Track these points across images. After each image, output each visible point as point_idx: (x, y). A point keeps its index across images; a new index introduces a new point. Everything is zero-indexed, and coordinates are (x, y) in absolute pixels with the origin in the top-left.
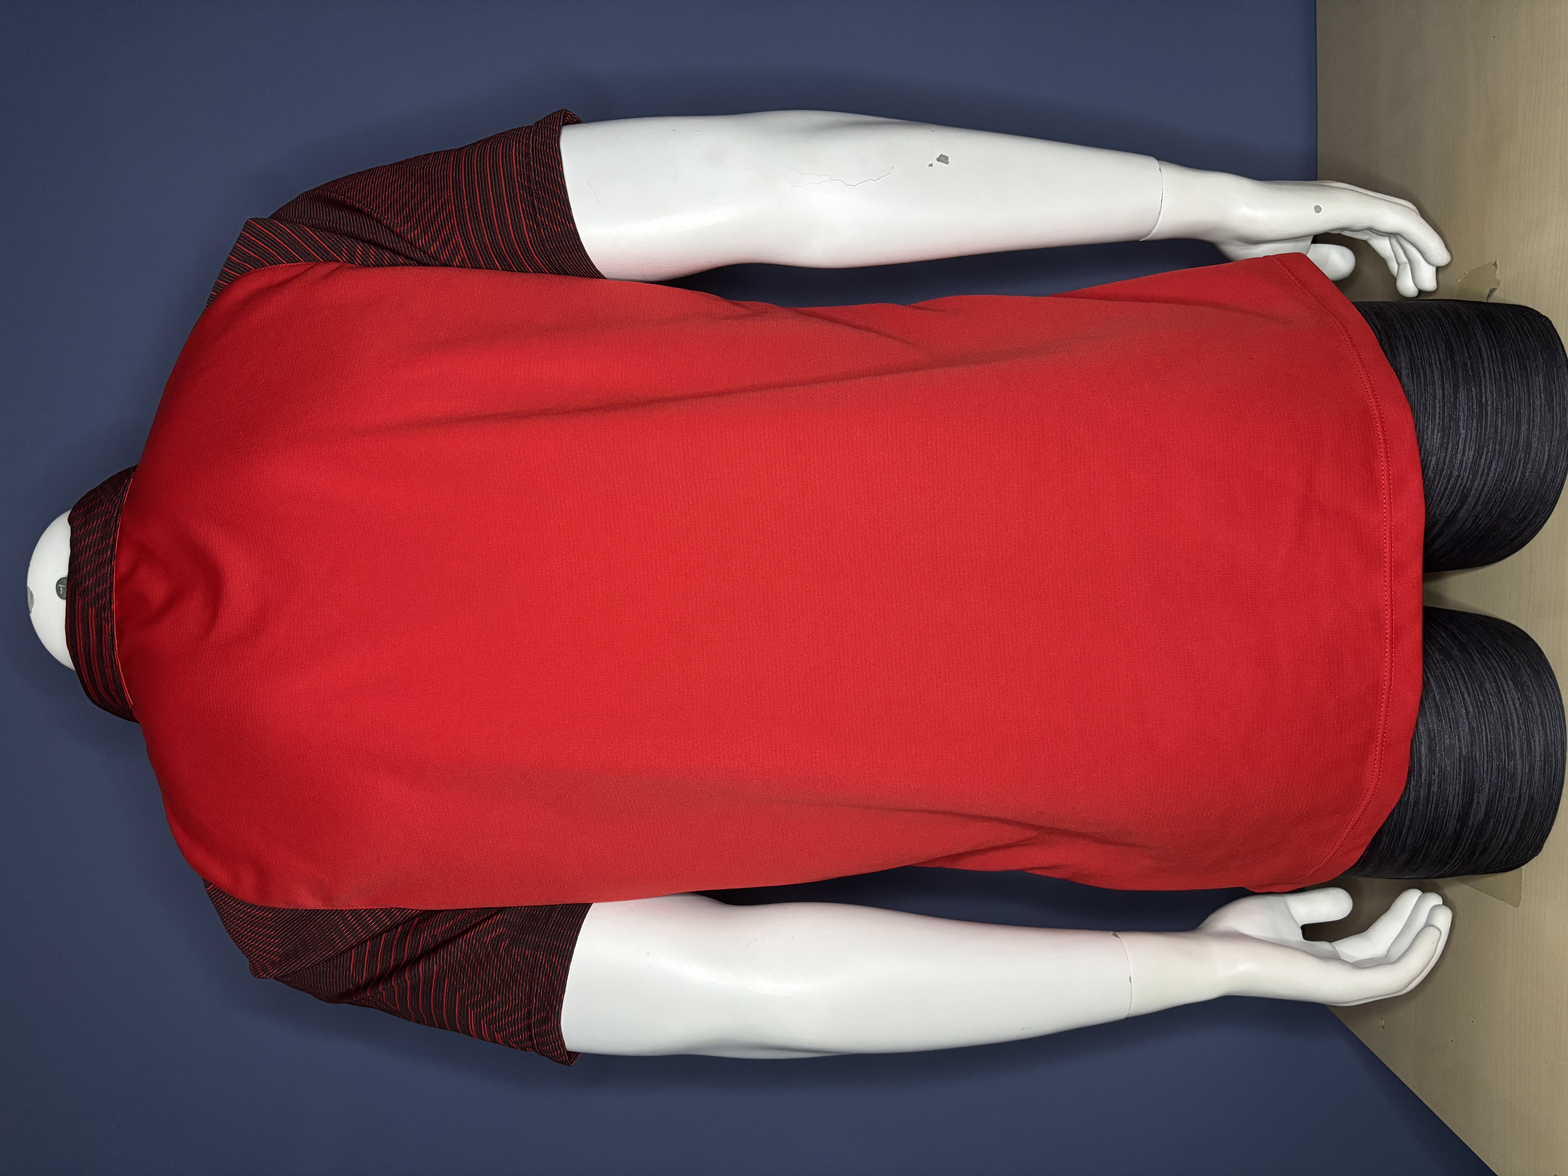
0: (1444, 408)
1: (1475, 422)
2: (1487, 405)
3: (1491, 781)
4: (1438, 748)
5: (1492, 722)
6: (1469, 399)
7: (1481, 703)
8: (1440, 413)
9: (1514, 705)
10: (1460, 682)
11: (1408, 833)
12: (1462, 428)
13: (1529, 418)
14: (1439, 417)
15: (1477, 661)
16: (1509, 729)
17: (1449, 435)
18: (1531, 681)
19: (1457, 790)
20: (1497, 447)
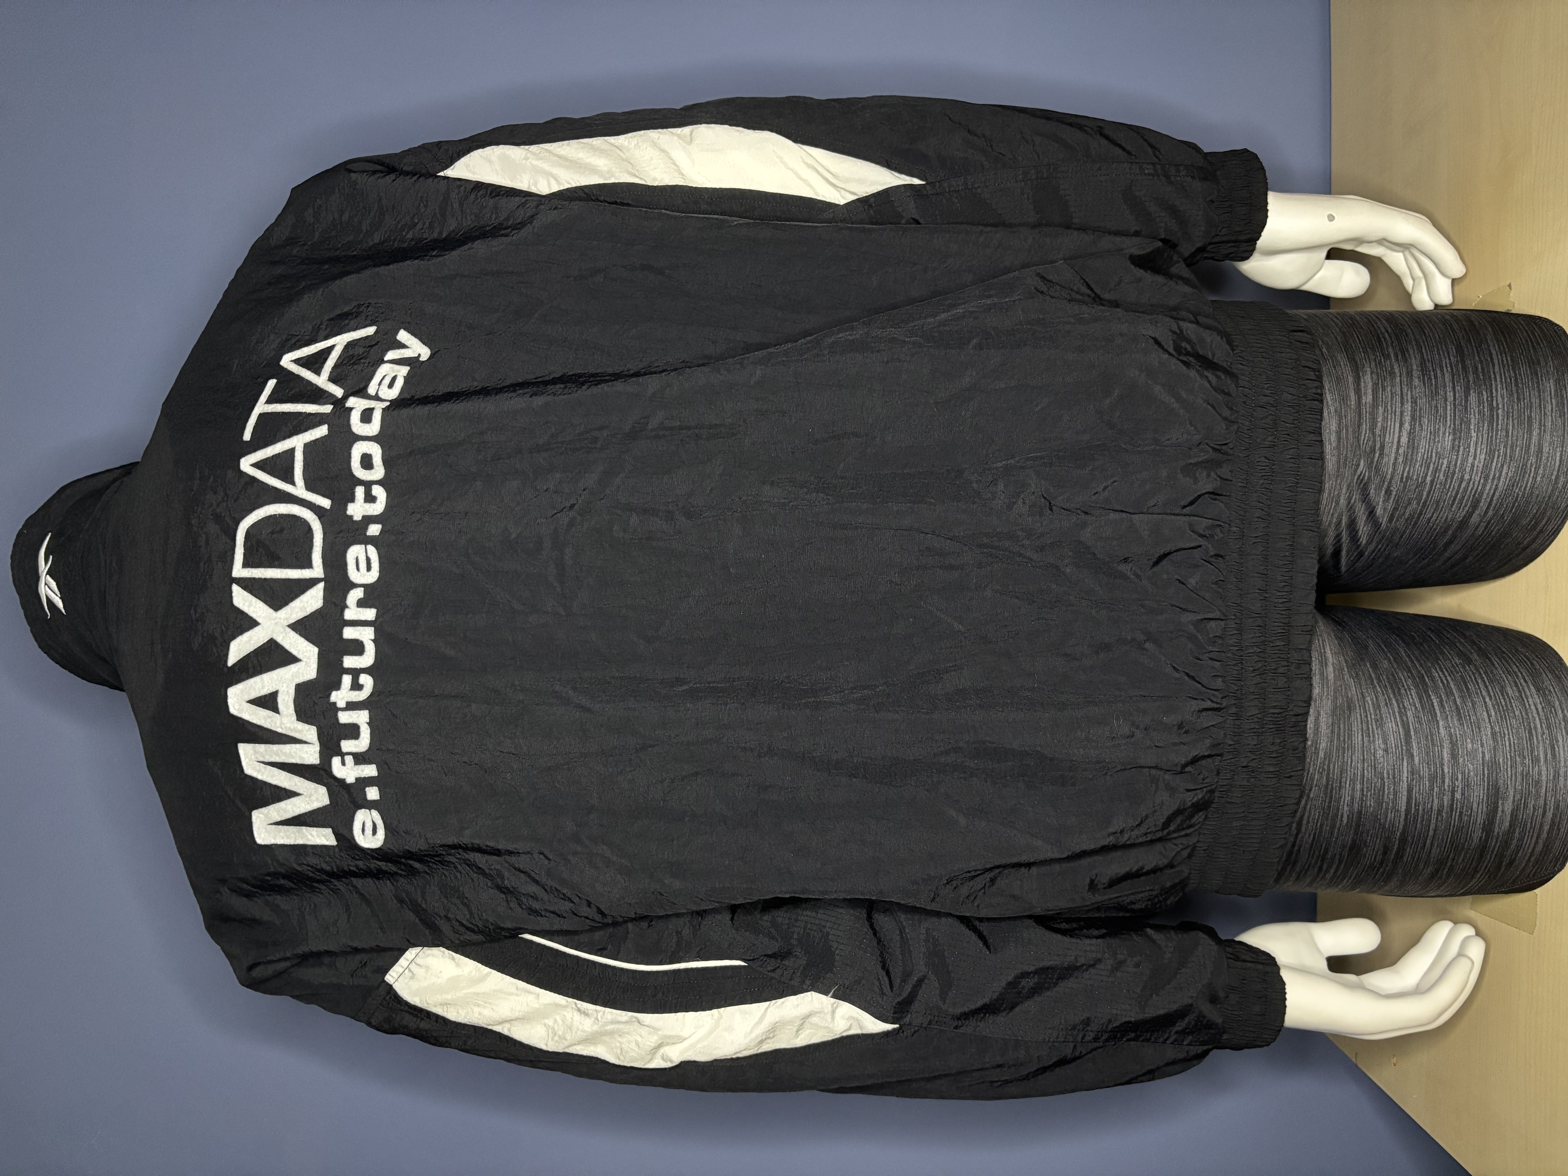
0: (1455, 410)
1: (1486, 425)
2: (1498, 409)
3: (1515, 789)
4: (1460, 753)
5: (1515, 726)
6: (1480, 402)
7: (1503, 707)
8: (1451, 416)
9: (1537, 709)
10: (1480, 686)
11: (1432, 844)
12: (1473, 431)
13: (1541, 423)
14: (1451, 419)
15: (1497, 666)
16: (1532, 734)
17: (1460, 438)
18: (1552, 685)
19: (1481, 797)
20: (1508, 451)
